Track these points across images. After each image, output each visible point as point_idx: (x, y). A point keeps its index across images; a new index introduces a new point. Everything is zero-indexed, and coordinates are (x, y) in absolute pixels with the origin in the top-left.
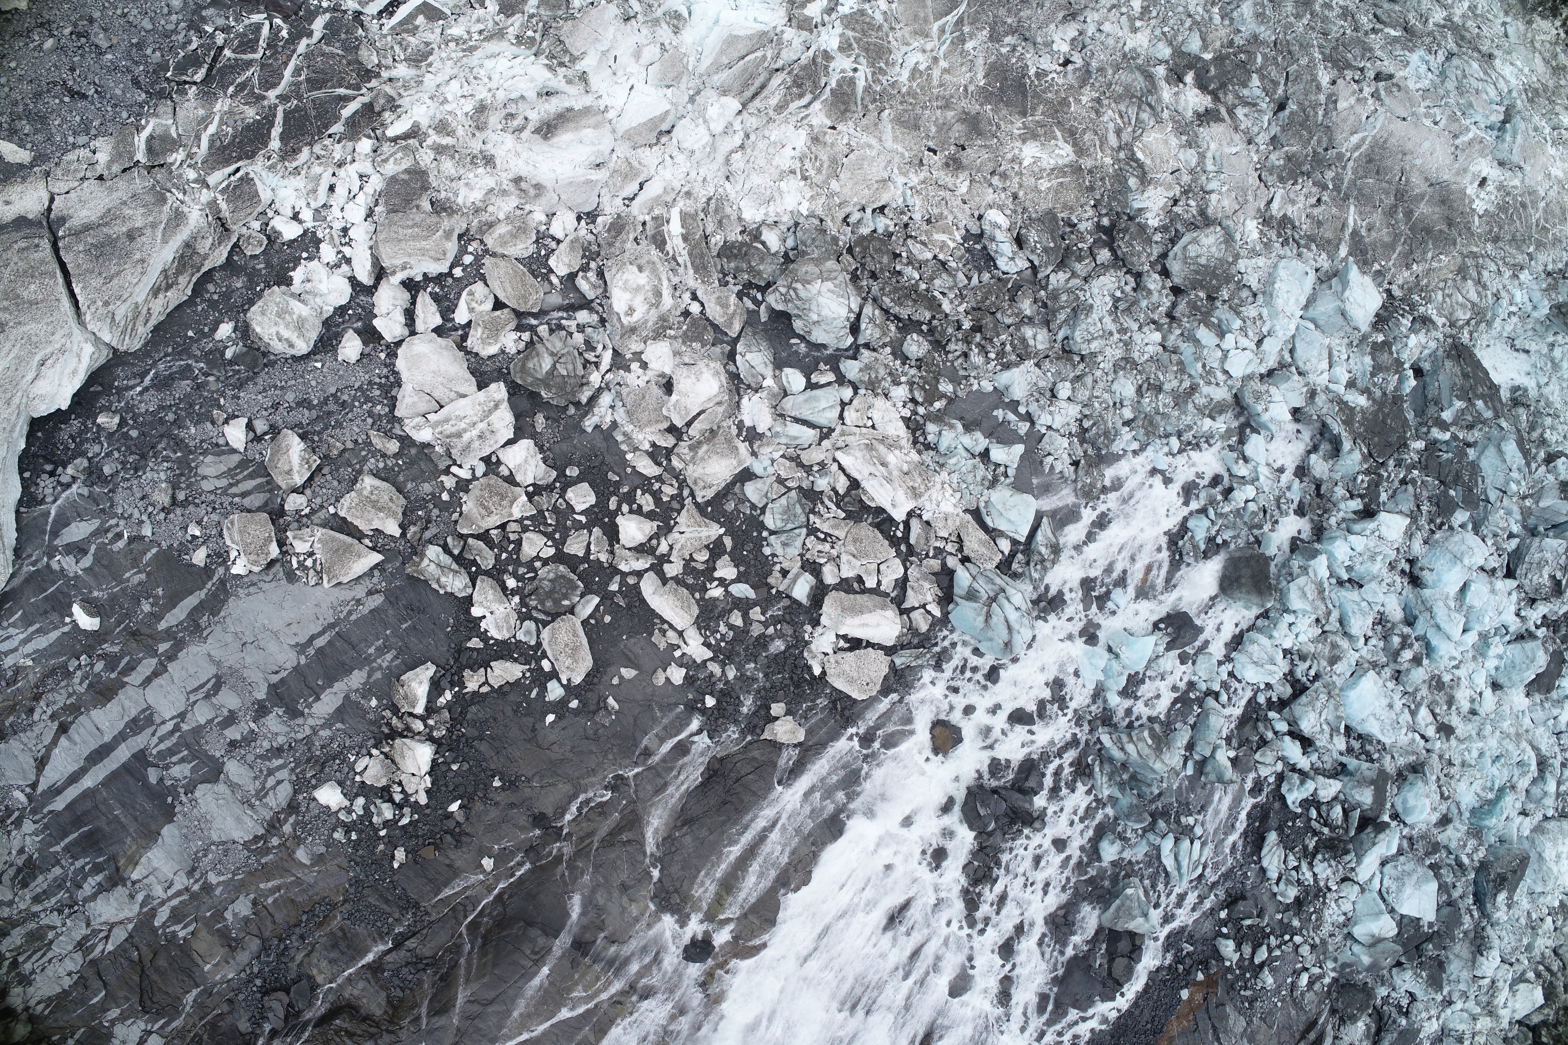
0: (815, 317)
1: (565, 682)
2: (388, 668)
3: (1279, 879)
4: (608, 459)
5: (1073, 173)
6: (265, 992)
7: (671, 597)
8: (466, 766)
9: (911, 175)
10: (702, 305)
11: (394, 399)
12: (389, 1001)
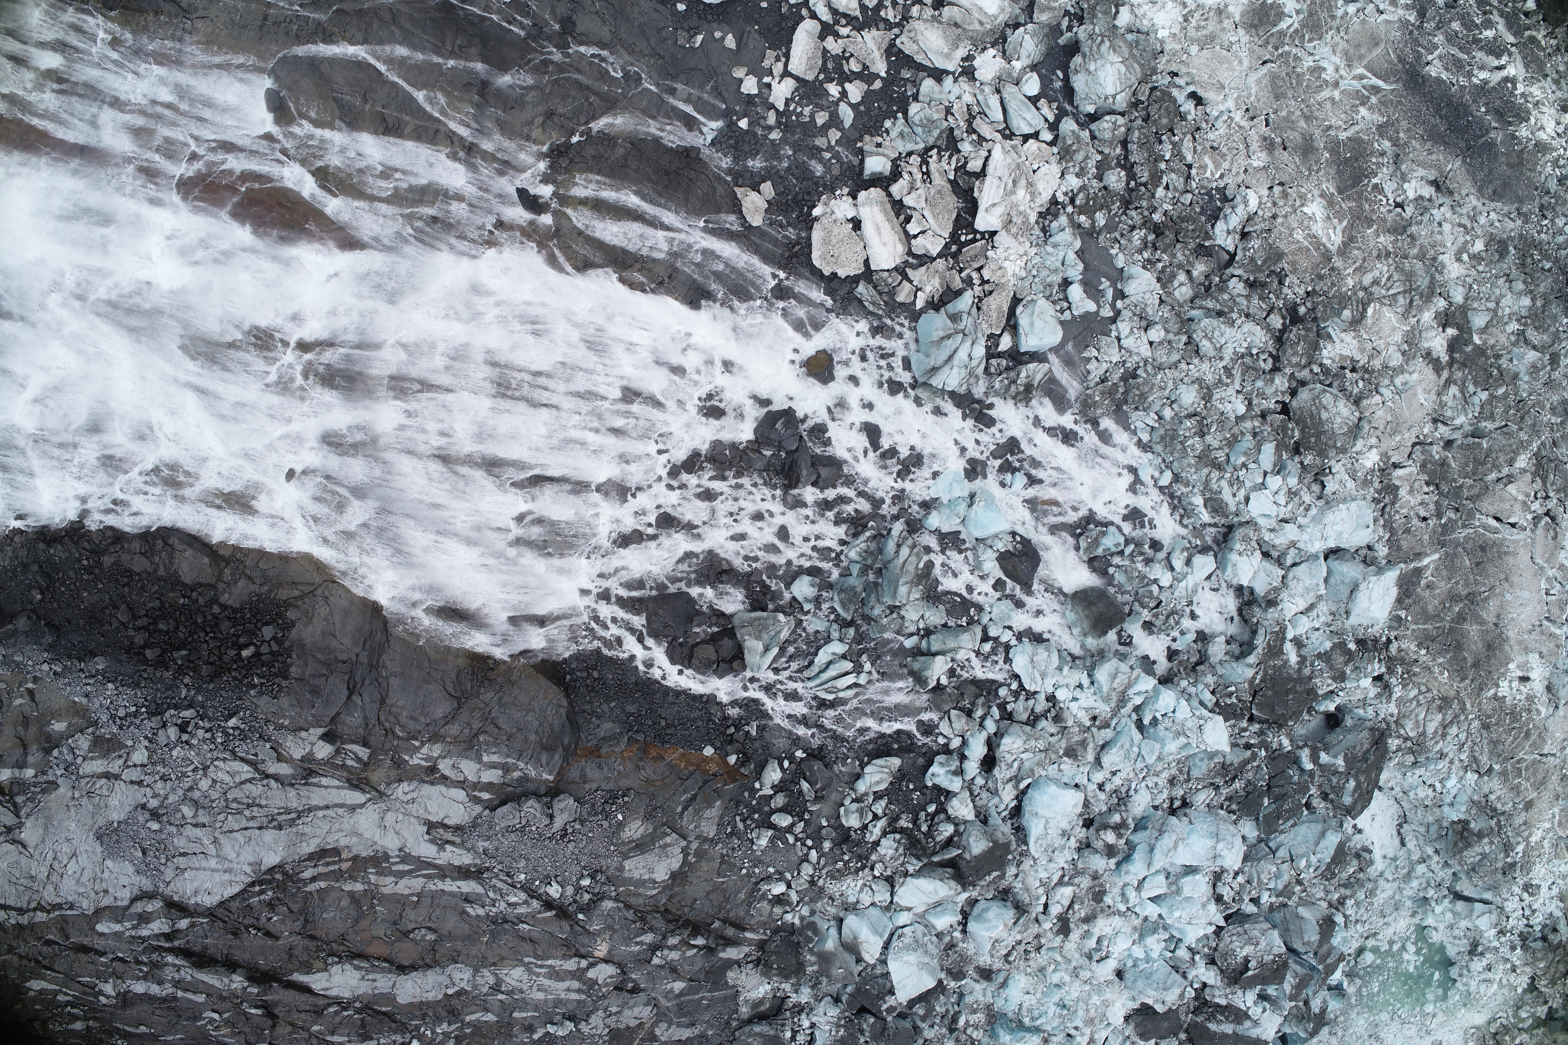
0: (1092, 67)
3: (858, 799)
5: (1323, 255)
7: (812, 45)
9: (1239, 113)
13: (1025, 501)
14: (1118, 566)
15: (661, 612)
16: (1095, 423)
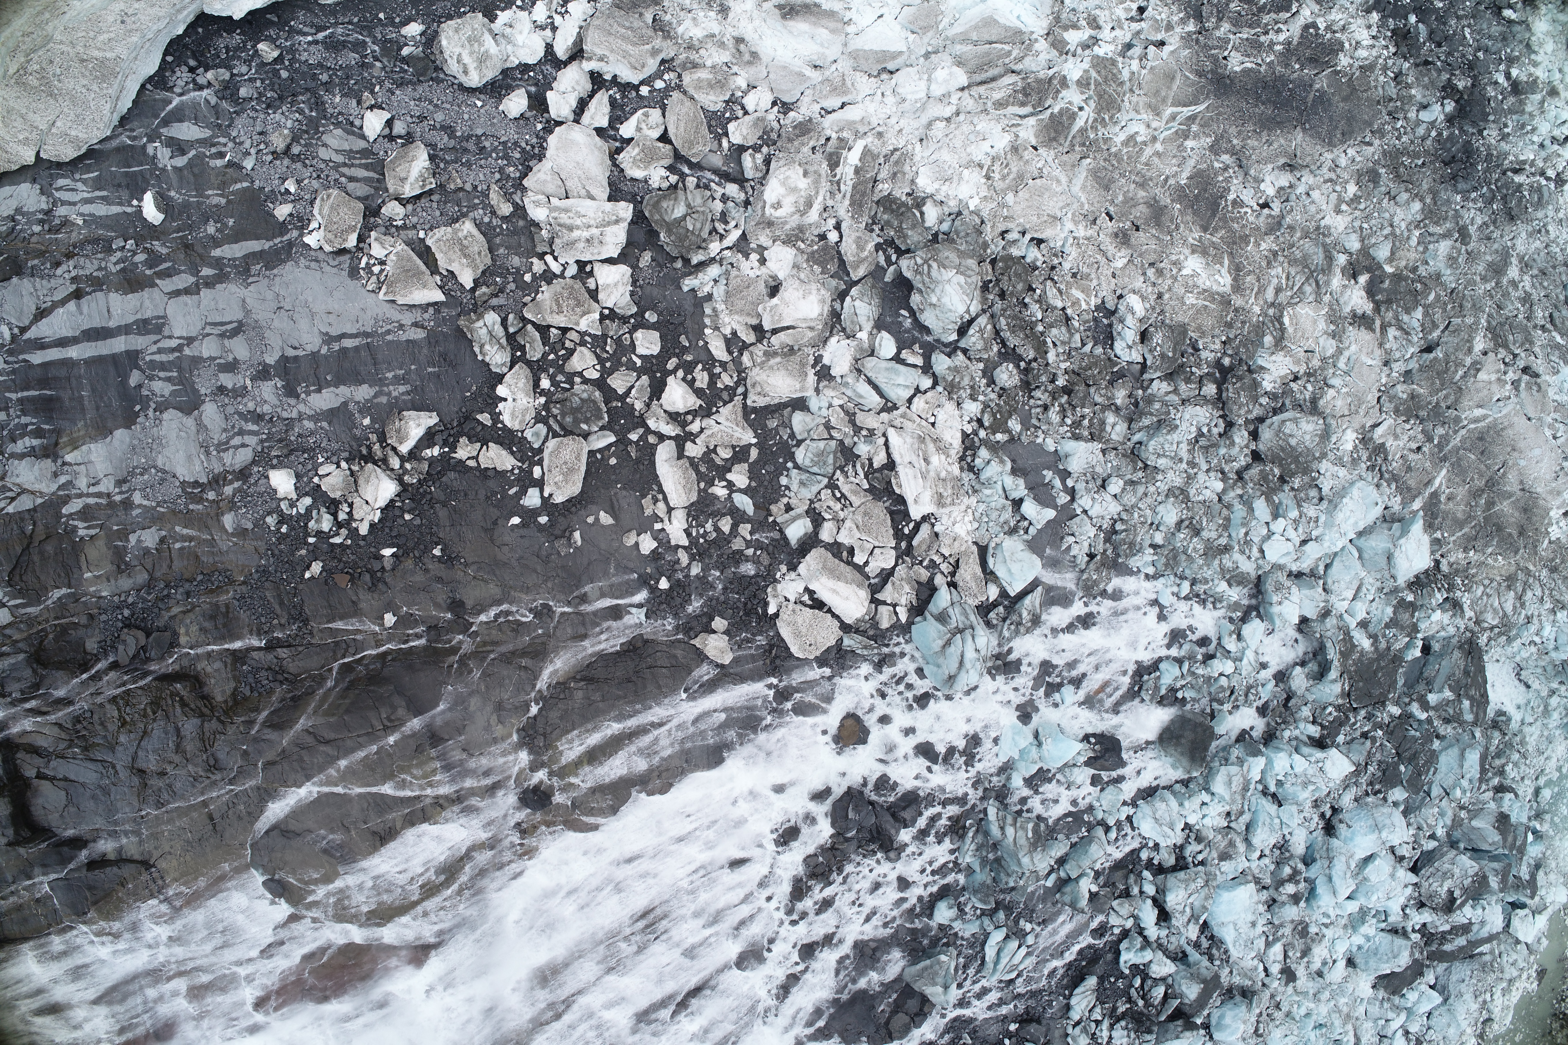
0: (934, 300)
1: (546, 494)
2: (396, 398)
3: (1078, 1023)
4: (688, 323)
5: (1221, 303)
6: (128, 624)
7: (680, 472)
8: (418, 522)
9: (1081, 227)
10: (841, 237)
11: (530, 169)
12: (234, 693)
13: (1081, 704)
14: (1184, 688)
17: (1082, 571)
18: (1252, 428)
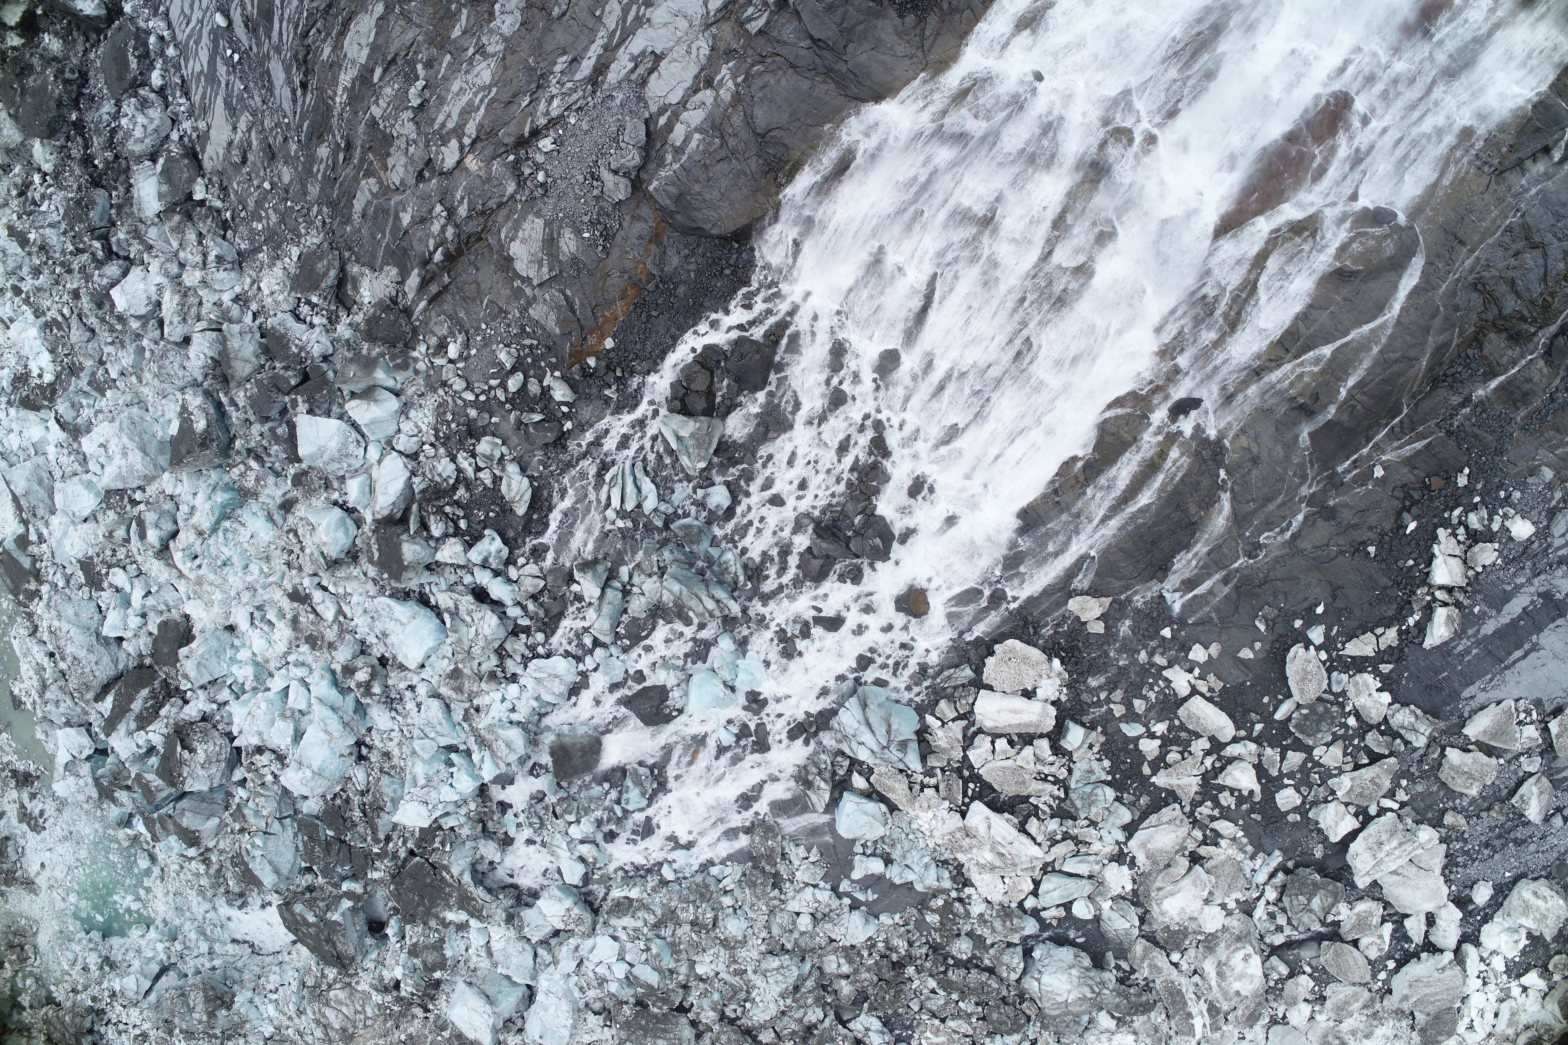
0: (1074, 972)
1: (1310, 646)
2: (1463, 640)
3: (502, 461)
4: (1260, 830)
7: (1209, 727)
8: (1400, 563)
10: (1170, 961)
11: (1447, 858)
12: (1481, 346)
14: (607, 793)
15: (757, 357)
16: (748, 831)
17: (783, 838)
18: (701, 1028)
